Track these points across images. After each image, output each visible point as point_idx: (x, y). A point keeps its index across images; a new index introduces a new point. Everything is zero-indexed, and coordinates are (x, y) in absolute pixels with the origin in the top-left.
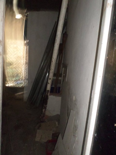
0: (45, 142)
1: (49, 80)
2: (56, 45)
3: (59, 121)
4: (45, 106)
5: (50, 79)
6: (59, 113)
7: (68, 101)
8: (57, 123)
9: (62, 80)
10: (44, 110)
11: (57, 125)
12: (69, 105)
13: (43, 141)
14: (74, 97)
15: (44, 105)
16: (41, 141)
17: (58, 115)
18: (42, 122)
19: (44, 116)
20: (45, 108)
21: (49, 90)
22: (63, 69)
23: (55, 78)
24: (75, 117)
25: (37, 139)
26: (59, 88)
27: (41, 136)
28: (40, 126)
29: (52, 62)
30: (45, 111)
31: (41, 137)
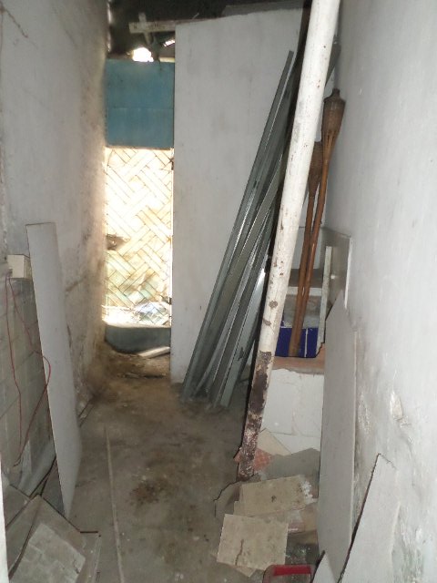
0: (258, 571)
1: (267, 308)
2: (299, 151)
3: (315, 477)
4: (254, 417)
5: (274, 304)
6: (316, 445)
7: (358, 404)
8: (307, 487)
9: (324, 301)
10: (249, 433)
11: (309, 499)
12: (366, 424)
13: (249, 565)
14: (393, 398)
15: (249, 412)
16: (240, 564)
17: (311, 451)
18: (244, 479)
19: (251, 457)
20: (256, 425)
21: (269, 354)
22: (329, 250)
23: (295, 290)
24: (399, 503)
25: (225, 555)
26: (314, 332)
27: (242, 542)
28: (236, 496)
29: (282, 228)
30: (255, 436)
31: (241, 551)
